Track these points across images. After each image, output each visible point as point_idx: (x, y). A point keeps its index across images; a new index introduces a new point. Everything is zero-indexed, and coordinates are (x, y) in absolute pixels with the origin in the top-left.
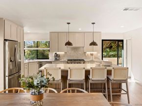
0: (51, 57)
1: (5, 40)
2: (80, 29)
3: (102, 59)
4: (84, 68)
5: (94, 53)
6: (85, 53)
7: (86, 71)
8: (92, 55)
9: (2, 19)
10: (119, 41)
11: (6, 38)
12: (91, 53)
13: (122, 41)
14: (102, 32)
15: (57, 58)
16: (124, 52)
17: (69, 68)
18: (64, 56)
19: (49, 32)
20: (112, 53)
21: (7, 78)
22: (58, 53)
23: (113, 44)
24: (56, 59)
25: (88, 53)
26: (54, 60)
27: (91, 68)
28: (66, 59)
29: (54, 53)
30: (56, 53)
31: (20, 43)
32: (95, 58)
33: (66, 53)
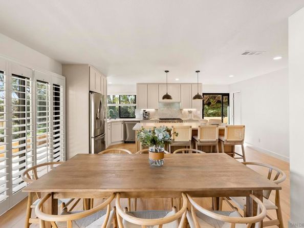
0: (139, 115)
1: (90, 92)
2: (177, 79)
3: (203, 118)
4: (191, 127)
5: (193, 110)
6: (181, 110)
7: (192, 130)
8: (190, 112)
9: (88, 65)
10: (223, 95)
11: (91, 90)
12: (190, 110)
13: (228, 95)
14: (203, 84)
15: (147, 117)
16: (230, 109)
17: (172, 127)
18: (154, 114)
19: (136, 84)
20: (211, 111)
21: (93, 140)
22: (147, 110)
23: (211, 100)
24: (145, 118)
25: (186, 110)
26: (142, 119)
27: (199, 126)
28: (157, 118)
29: (142, 110)
30: (145, 111)
31: (103, 96)
32: (194, 116)
33: (157, 110)
